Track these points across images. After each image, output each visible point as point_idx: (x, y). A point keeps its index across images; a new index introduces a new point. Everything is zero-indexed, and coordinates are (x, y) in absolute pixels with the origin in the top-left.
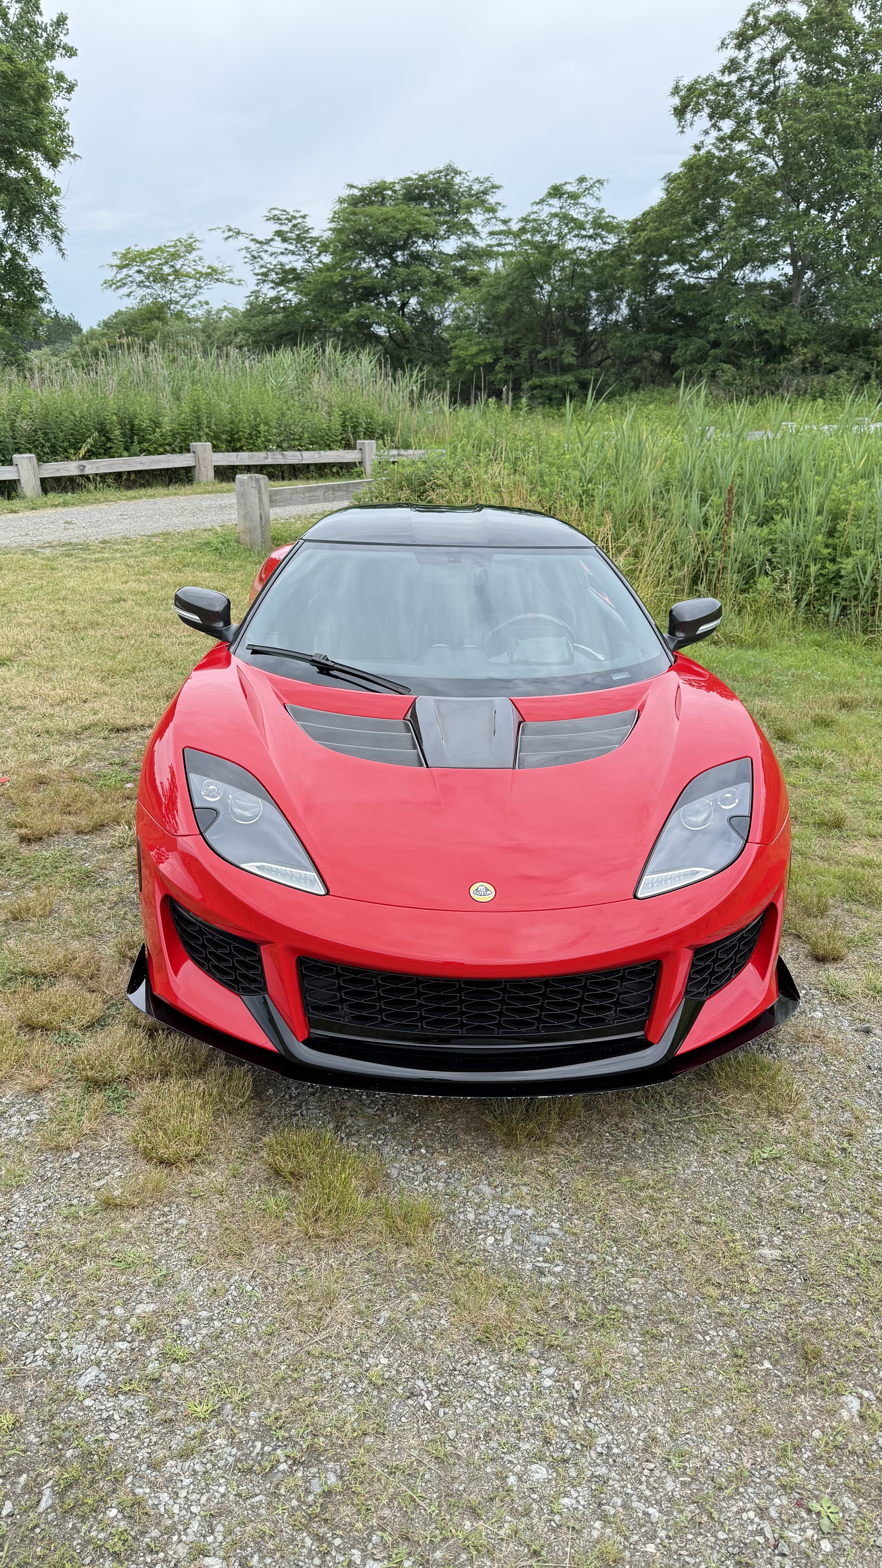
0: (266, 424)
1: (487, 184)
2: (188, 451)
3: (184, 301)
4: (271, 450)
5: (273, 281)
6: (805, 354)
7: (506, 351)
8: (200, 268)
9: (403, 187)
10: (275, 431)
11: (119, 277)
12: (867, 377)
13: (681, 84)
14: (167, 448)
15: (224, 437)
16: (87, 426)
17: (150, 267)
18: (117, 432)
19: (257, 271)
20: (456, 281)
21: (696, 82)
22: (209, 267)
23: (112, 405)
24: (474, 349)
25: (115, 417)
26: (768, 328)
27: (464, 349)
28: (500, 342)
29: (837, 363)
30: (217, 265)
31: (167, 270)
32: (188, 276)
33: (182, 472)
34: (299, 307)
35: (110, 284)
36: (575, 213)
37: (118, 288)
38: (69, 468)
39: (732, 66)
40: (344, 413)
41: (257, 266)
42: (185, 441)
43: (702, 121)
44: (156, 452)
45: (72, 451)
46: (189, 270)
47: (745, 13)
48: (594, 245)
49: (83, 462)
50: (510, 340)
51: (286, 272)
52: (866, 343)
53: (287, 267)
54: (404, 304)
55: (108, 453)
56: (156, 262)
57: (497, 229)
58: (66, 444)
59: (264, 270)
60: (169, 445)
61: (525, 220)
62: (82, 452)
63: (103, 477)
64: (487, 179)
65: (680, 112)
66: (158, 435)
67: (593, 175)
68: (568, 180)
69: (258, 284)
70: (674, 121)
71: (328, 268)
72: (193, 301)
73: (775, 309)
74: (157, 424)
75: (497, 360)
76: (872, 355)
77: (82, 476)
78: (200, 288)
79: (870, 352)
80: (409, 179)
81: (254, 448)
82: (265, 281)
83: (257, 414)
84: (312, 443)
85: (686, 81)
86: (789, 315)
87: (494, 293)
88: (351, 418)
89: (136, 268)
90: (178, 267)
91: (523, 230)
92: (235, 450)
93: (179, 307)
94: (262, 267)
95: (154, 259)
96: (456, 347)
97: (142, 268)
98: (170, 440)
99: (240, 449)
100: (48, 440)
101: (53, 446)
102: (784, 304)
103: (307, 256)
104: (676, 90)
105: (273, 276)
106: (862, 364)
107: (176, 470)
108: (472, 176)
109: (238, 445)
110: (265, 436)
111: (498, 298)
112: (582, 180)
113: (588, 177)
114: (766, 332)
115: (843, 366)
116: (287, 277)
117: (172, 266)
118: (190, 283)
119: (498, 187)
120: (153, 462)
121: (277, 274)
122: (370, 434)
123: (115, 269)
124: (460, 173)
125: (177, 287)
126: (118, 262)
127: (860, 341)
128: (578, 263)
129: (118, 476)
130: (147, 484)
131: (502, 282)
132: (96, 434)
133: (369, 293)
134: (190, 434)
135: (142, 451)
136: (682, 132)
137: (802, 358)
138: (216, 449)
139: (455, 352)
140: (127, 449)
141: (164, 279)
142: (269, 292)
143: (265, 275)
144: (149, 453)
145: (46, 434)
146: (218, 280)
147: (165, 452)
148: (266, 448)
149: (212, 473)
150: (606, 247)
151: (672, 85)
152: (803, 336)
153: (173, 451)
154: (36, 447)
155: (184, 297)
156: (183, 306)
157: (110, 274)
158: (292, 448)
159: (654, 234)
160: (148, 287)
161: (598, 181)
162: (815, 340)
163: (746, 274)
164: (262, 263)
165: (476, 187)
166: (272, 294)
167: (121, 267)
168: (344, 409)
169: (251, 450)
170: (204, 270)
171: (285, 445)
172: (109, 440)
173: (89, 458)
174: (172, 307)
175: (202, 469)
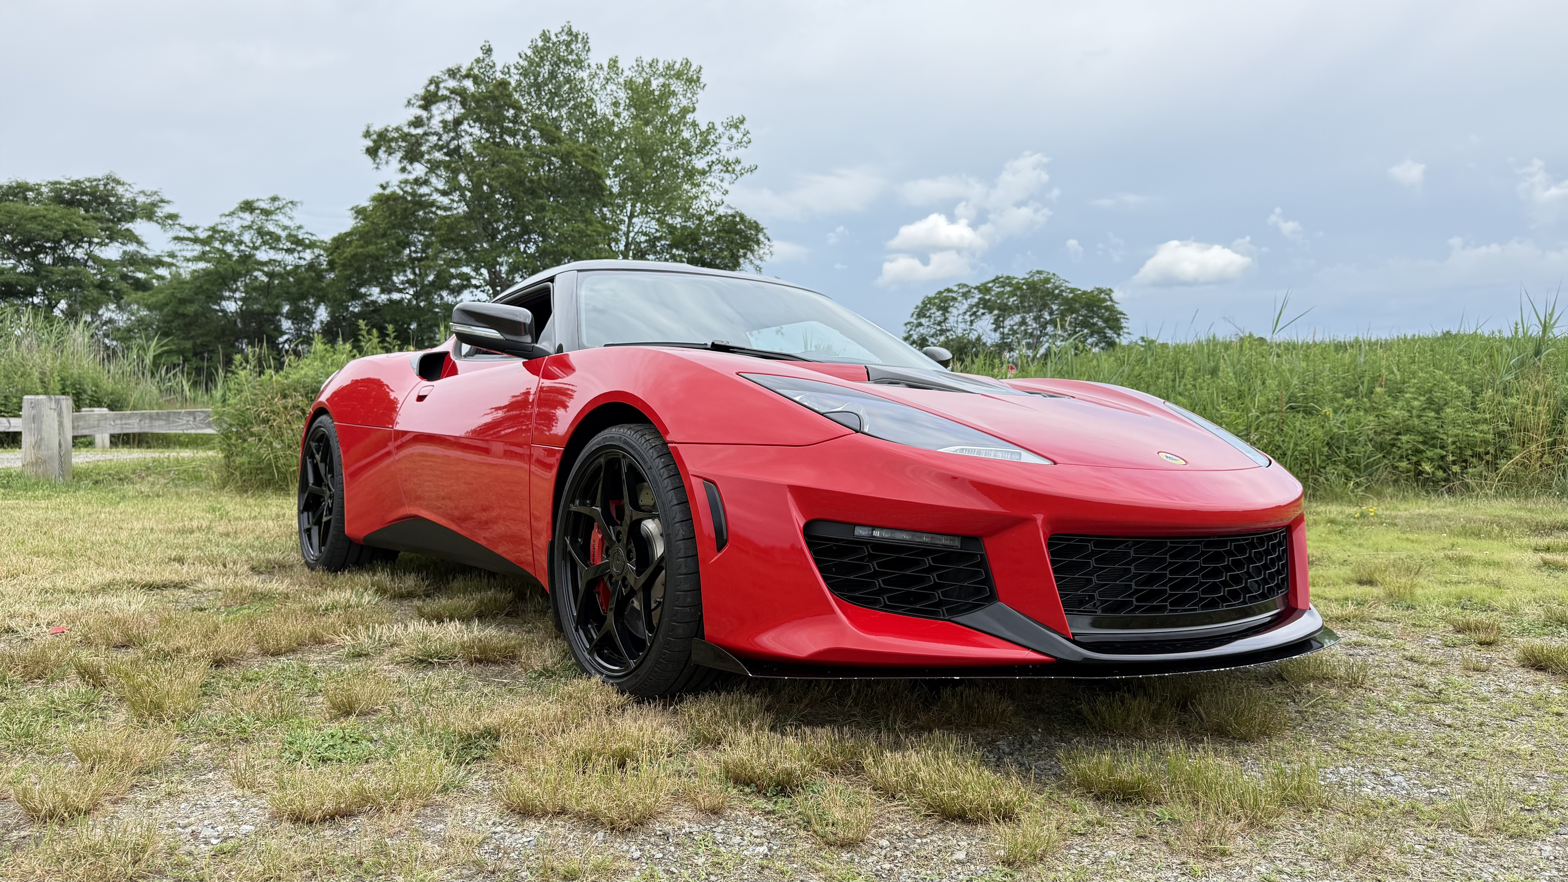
1: (155, 198)
7: (195, 354)
9: (51, 191)
13: (372, 130)
21: (387, 130)
36: (271, 227)
39: (417, 122)
43: (395, 162)
47: (428, 82)
48: (290, 260)
57: (181, 235)
61: (214, 229)
64: (156, 193)
65: (372, 152)
67: (286, 196)
68: (261, 197)
70: (368, 159)
80: (60, 183)
85: (377, 127)
87: (179, 296)
91: (211, 238)
104: (367, 134)
108: (137, 189)
111: (182, 301)
112: (274, 199)
113: (281, 196)
119: (168, 202)
124: (123, 184)
128: (272, 274)
136: (377, 168)
150: (303, 262)
151: (364, 129)
159: (360, 250)
161: (292, 202)
165: (141, 200)
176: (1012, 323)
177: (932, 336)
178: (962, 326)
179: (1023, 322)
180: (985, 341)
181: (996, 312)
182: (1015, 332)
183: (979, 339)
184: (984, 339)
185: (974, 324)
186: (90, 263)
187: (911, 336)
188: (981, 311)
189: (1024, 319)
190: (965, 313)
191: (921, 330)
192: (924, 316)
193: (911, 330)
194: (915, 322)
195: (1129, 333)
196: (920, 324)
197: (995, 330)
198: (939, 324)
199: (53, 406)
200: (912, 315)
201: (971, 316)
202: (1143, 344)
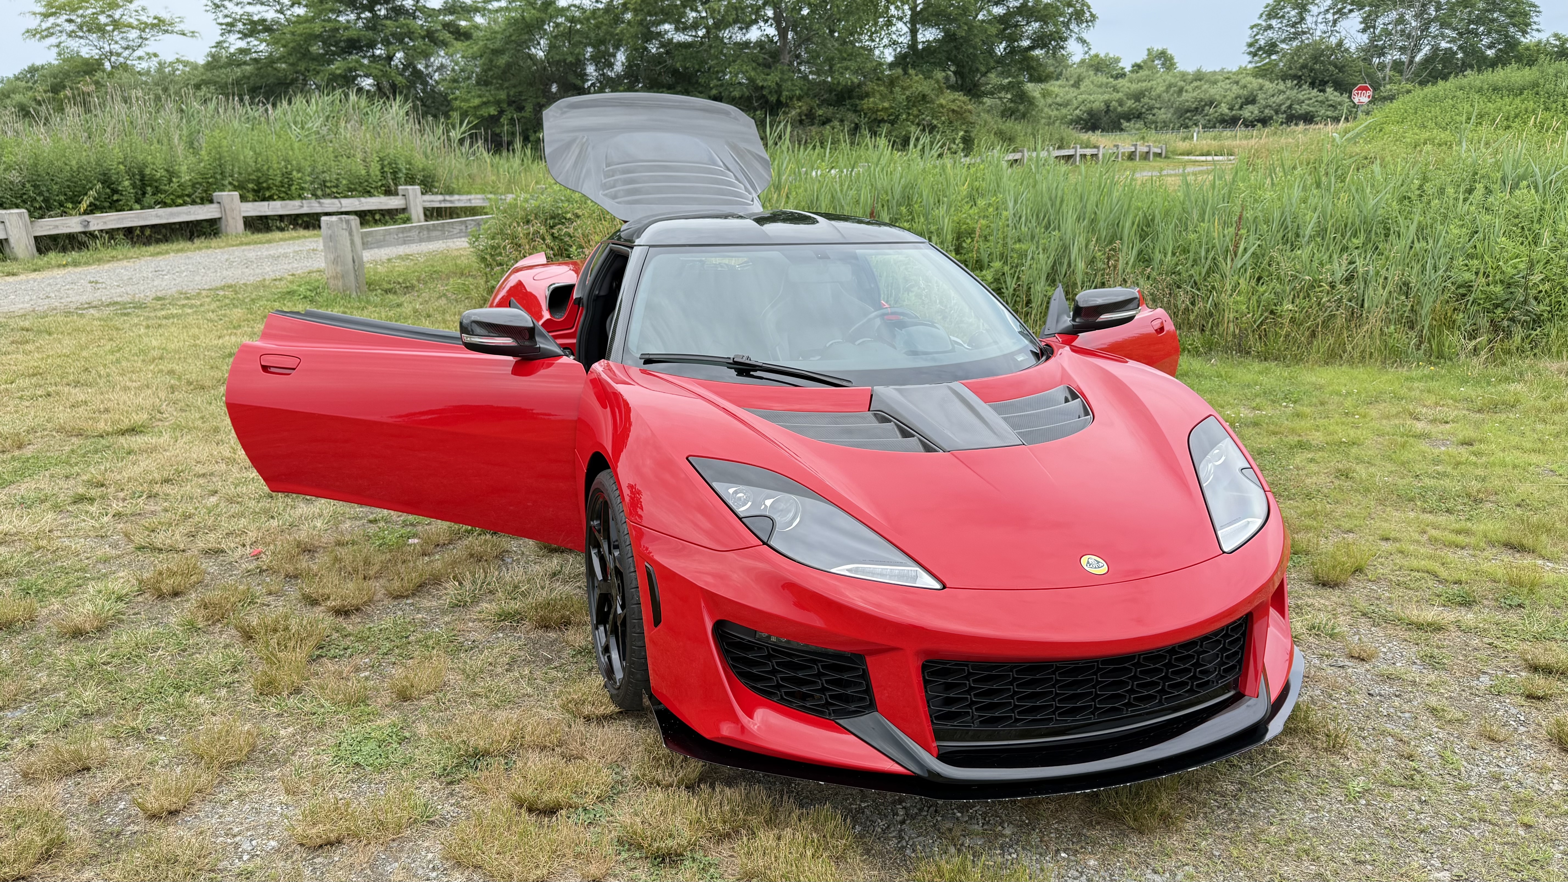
0: (299, 171)
2: (211, 201)
3: (126, 53)
4: (305, 198)
5: (239, 32)
6: (800, 107)
7: (510, 103)
8: (144, 18)
10: (308, 178)
11: (44, 26)
12: (857, 127)
14: (188, 199)
15: (250, 186)
16: (86, 177)
17: (82, 16)
18: (127, 183)
19: (221, 20)
20: (446, 36)
22: (155, 18)
23: (117, 152)
24: (477, 102)
25: (121, 167)
26: (765, 84)
27: (465, 100)
28: (503, 95)
29: (829, 115)
30: (164, 15)
31: (103, 19)
32: (130, 26)
33: (205, 224)
34: (271, 61)
35: (32, 33)
37: (43, 37)
38: (71, 224)
40: (381, 159)
41: (220, 15)
42: (206, 191)
44: (174, 204)
45: (70, 205)
46: (131, 20)
49: (86, 217)
50: (512, 93)
51: (253, 23)
52: (850, 98)
53: (256, 18)
54: (390, 58)
55: (114, 206)
56: (90, 11)
58: (62, 198)
59: (229, 20)
60: (189, 196)
62: (84, 206)
63: (112, 233)
66: (175, 185)
69: (222, 35)
71: (300, 20)
72: (140, 52)
73: (768, 66)
74: (172, 174)
75: (501, 112)
76: (859, 108)
77: (84, 233)
78: (146, 39)
79: (856, 105)
81: (287, 196)
82: (229, 32)
83: (287, 161)
84: (351, 190)
86: (782, 72)
87: (491, 47)
88: (390, 164)
89: (65, 17)
90: (117, 16)
92: (264, 199)
93: (121, 60)
94: (226, 16)
95: (87, 8)
96: (456, 99)
97: (74, 17)
98: (189, 190)
99: (270, 198)
100: (41, 194)
101: (46, 200)
102: (774, 62)
103: (278, 7)
105: (240, 26)
106: (851, 116)
107: (198, 223)
109: (267, 194)
110: (299, 184)
111: (496, 52)
114: (762, 87)
115: (836, 118)
116: (254, 28)
117: (110, 16)
118: (133, 34)
120: (172, 214)
121: (244, 24)
122: (411, 180)
123: (39, 18)
125: (117, 38)
126: (43, 10)
127: (846, 96)
128: (573, 20)
129: (129, 232)
130: (166, 240)
131: (499, 36)
132: (99, 186)
133: (353, 45)
134: (211, 184)
135: (157, 203)
137: (798, 110)
138: (243, 199)
139: (457, 103)
140: (138, 201)
141: (101, 30)
142: (235, 43)
143: (231, 25)
144: (165, 205)
145: (36, 187)
146: (166, 31)
147: (185, 204)
148: (300, 197)
149: (241, 225)
152: (797, 92)
153: (194, 203)
154: (24, 202)
155: (126, 48)
156: (126, 58)
157: (34, 23)
158: (326, 196)
160: (81, 37)
162: (807, 94)
163: (734, 35)
164: (226, 12)
166: (242, 44)
167: (46, 16)
168: (381, 155)
169: (283, 199)
170: (150, 21)
171: (319, 193)
172: (115, 191)
173: (92, 212)
174: (113, 59)
175: (230, 219)
176: (1386, 20)
177: (1283, 41)
178: (1322, 27)
179: (1401, 20)
180: (1347, 46)
181: (1367, 9)
182: (1389, 34)
183: (1340, 44)
184: (1347, 44)
185: (1338, 25)
186: (418, 13)
187: (1257, 41)
188: (1349, 7)
189: (1402, 16)
190: (1327, 11)
191: (1270, 33)
192: (1276, 16)
193: (1257, 34)
194: (1264, 24)
195: (1538, 30)
196: (1270, 27)
197: (1364, 31)
198: (1294, 25)
199: (345, 226)
200: (1261, 16)
201: (1334, 14)
202: (1558, 43)
